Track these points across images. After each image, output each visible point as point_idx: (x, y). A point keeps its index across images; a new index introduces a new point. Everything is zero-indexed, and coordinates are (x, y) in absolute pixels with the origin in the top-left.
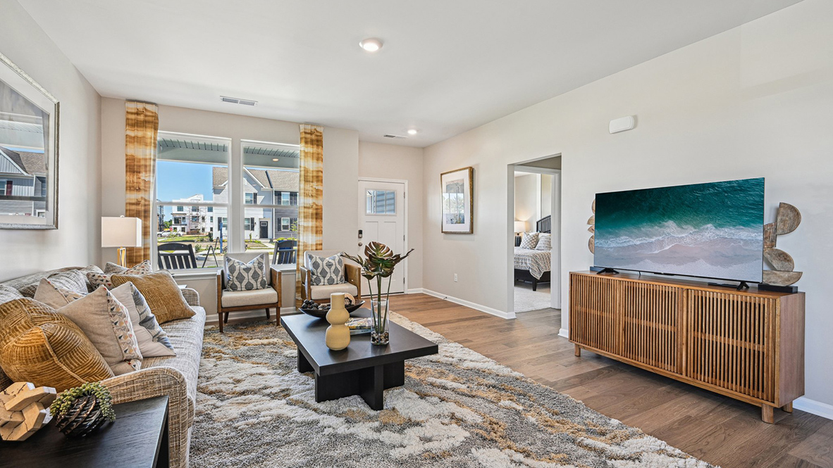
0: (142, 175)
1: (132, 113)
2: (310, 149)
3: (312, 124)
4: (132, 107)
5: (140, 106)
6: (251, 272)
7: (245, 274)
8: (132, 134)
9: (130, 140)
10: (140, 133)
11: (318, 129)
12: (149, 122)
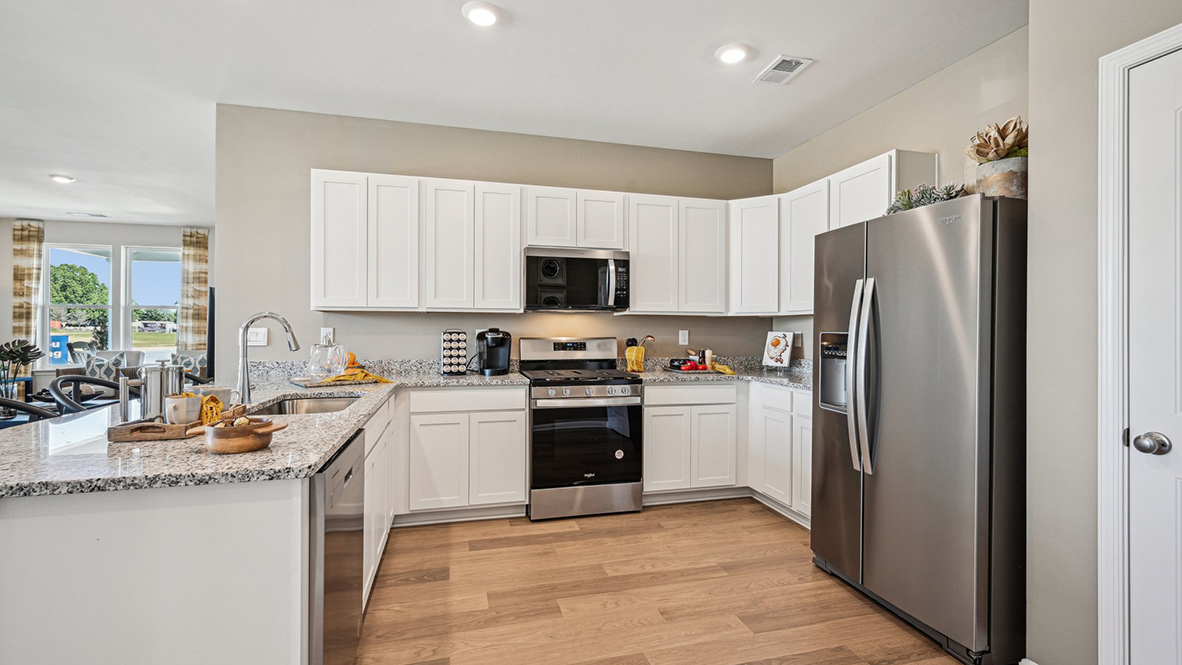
0: (26, 283)
1: (18, 230)
2: (191, 251)
3: (191, 227)
4: (18, 224)
5: (25, 223)
6: (104, 369)
7: (97, 370)
8: (18, 247)
9: (17, 252)
10: (25, 246)
11: (200, 231)
12: (33, 236)
